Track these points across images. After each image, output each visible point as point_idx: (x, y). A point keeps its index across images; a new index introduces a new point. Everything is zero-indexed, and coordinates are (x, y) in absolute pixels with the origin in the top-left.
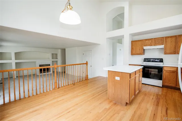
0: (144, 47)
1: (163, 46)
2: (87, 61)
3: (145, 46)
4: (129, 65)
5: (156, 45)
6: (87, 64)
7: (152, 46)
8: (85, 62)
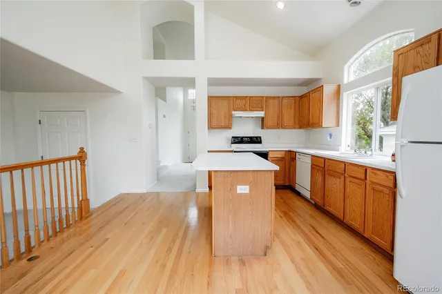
0: (233, 112)
1: (263, 112)
2: (82, 149)
3: (235, 110)
4: (208, 151)
5: (254, 111)
6: (81, 157)
7: (246, 112)
8: (75, 153)
